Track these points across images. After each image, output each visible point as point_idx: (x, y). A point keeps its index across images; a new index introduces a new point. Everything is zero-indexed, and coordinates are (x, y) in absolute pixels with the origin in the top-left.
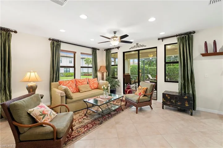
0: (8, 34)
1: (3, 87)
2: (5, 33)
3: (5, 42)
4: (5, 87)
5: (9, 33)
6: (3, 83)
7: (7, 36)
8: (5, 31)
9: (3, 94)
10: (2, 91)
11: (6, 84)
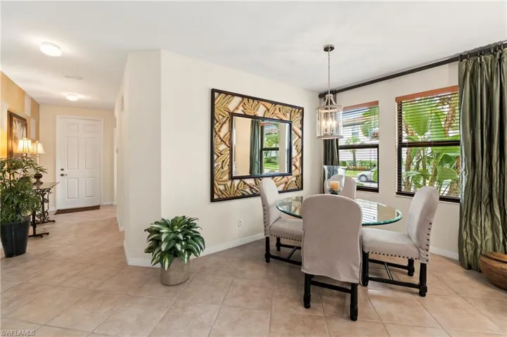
0: (498, 57)
1: (485, 197)
2: (489, 57)
3: (492, 80)
4: (491, 197)
5: (501, 55)
6: (485, 185)
7: (496, 65)
8: (491, 53)
9: (486, 213)
10: (483, 206)
11: (494, 189)
